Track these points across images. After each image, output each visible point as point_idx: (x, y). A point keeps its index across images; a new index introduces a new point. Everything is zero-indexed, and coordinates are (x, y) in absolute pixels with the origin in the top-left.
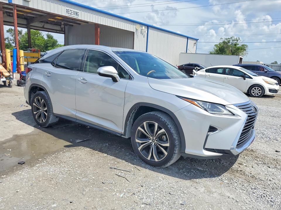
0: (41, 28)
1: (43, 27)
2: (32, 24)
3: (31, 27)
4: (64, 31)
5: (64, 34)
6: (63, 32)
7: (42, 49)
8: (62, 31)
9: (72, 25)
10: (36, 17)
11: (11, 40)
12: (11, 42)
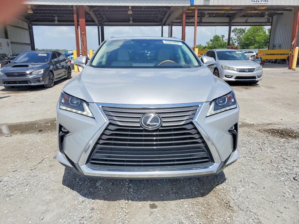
0: (244, 23)
1: (246, 22)
2: (233, 21)
3: (233, 24)
4: (272, 22)
5: (271, 25)
6: (270, 24)
7: (261, 45)
8: (268, 22)
9: (282, 14)
10: (237, 12)
11: (234, 40)
12: (234, 41)
